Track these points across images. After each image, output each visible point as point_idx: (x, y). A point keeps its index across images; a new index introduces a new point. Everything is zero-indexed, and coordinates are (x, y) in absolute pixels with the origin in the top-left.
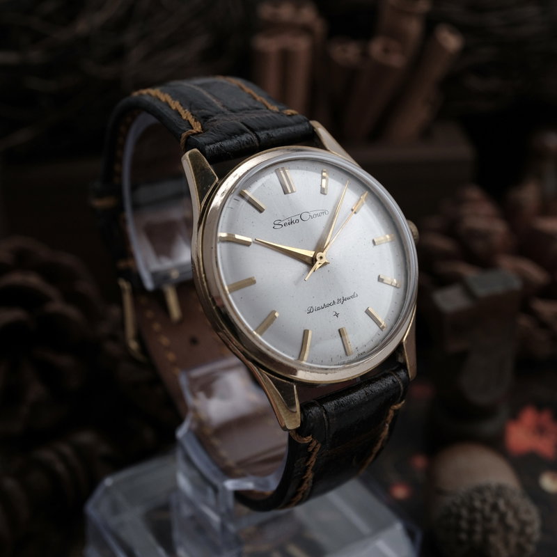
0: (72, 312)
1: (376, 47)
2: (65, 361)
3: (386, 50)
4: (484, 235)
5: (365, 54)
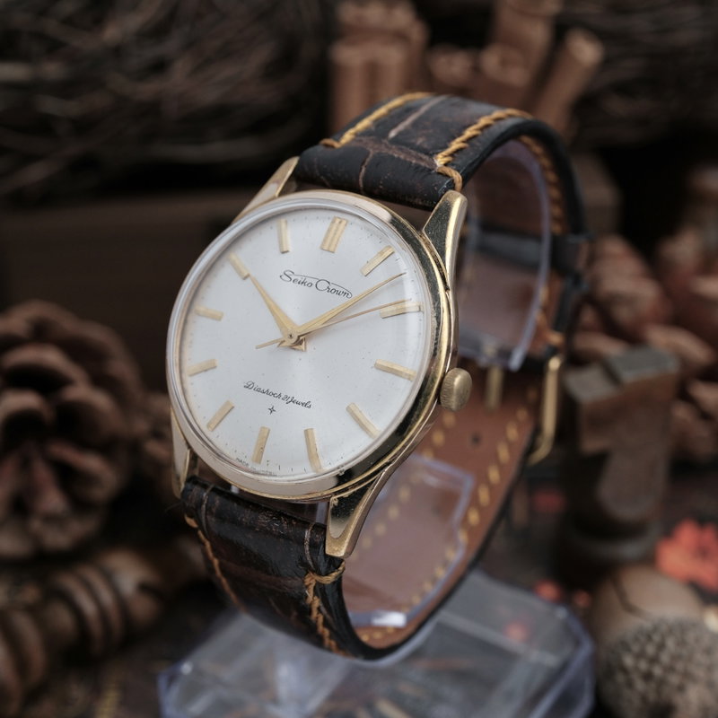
1: (491, 60)
2: (92, 463)
3: (504, 63)
4: (629, 300)
5: (477, 69)
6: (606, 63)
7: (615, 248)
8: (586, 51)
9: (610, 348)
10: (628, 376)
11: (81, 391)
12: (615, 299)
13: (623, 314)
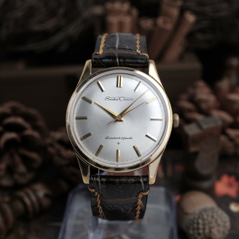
0: (36, 134)
1: (160, 21)
2: (34, 155)
3: (165, 22)
4: (206, 101)
5: (155, 24)
6: (197, 22)
7: (201, 84)
8: (191, 18)
9: (199, 117)
10: (205, 126)
11: (29, 132)
12: (201, 101)
13: (204, 106)
